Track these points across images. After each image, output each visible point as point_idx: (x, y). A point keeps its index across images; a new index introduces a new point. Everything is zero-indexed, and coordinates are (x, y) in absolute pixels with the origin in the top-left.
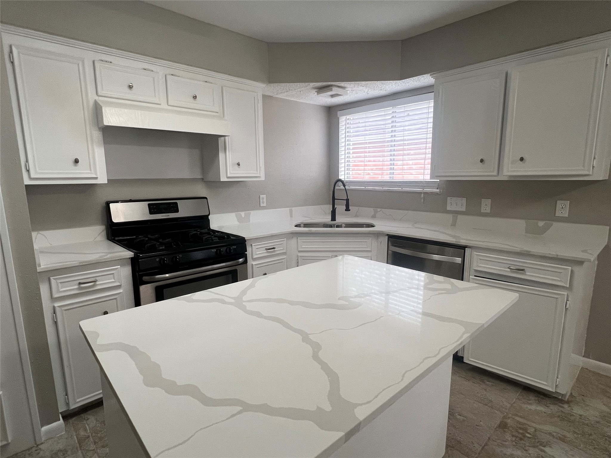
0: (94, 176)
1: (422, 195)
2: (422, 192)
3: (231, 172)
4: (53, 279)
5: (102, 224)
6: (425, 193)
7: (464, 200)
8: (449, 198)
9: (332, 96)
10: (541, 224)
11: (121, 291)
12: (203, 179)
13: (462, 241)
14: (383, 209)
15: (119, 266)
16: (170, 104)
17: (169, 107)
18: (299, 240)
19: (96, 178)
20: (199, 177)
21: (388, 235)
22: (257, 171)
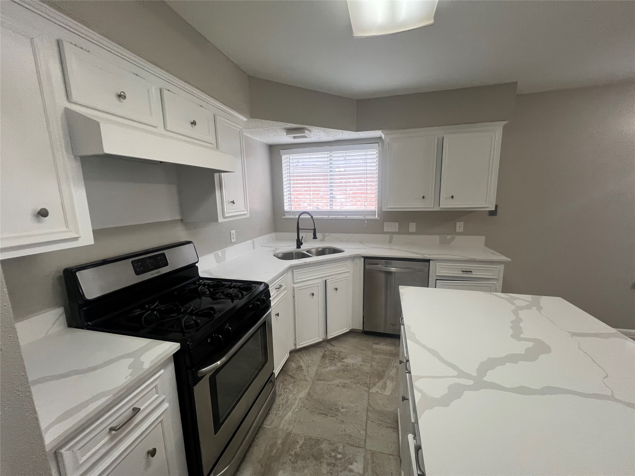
0: (76, 236)
1: (366, 221)
2: (365, 219)
3: (228, 212)
5: (57, 305)
6: (367, 220)
7: (397, 224)
8: (385, 223)
10: (449, 237)
11: (166, 405)
12: (182, 220)
14: (331, 234)
15: (162, 371)
17: (166, 132)
18: (295, 273)
19: (76, 239)
20: (178, 218)
21: (363, 257)
22: (245, 208)
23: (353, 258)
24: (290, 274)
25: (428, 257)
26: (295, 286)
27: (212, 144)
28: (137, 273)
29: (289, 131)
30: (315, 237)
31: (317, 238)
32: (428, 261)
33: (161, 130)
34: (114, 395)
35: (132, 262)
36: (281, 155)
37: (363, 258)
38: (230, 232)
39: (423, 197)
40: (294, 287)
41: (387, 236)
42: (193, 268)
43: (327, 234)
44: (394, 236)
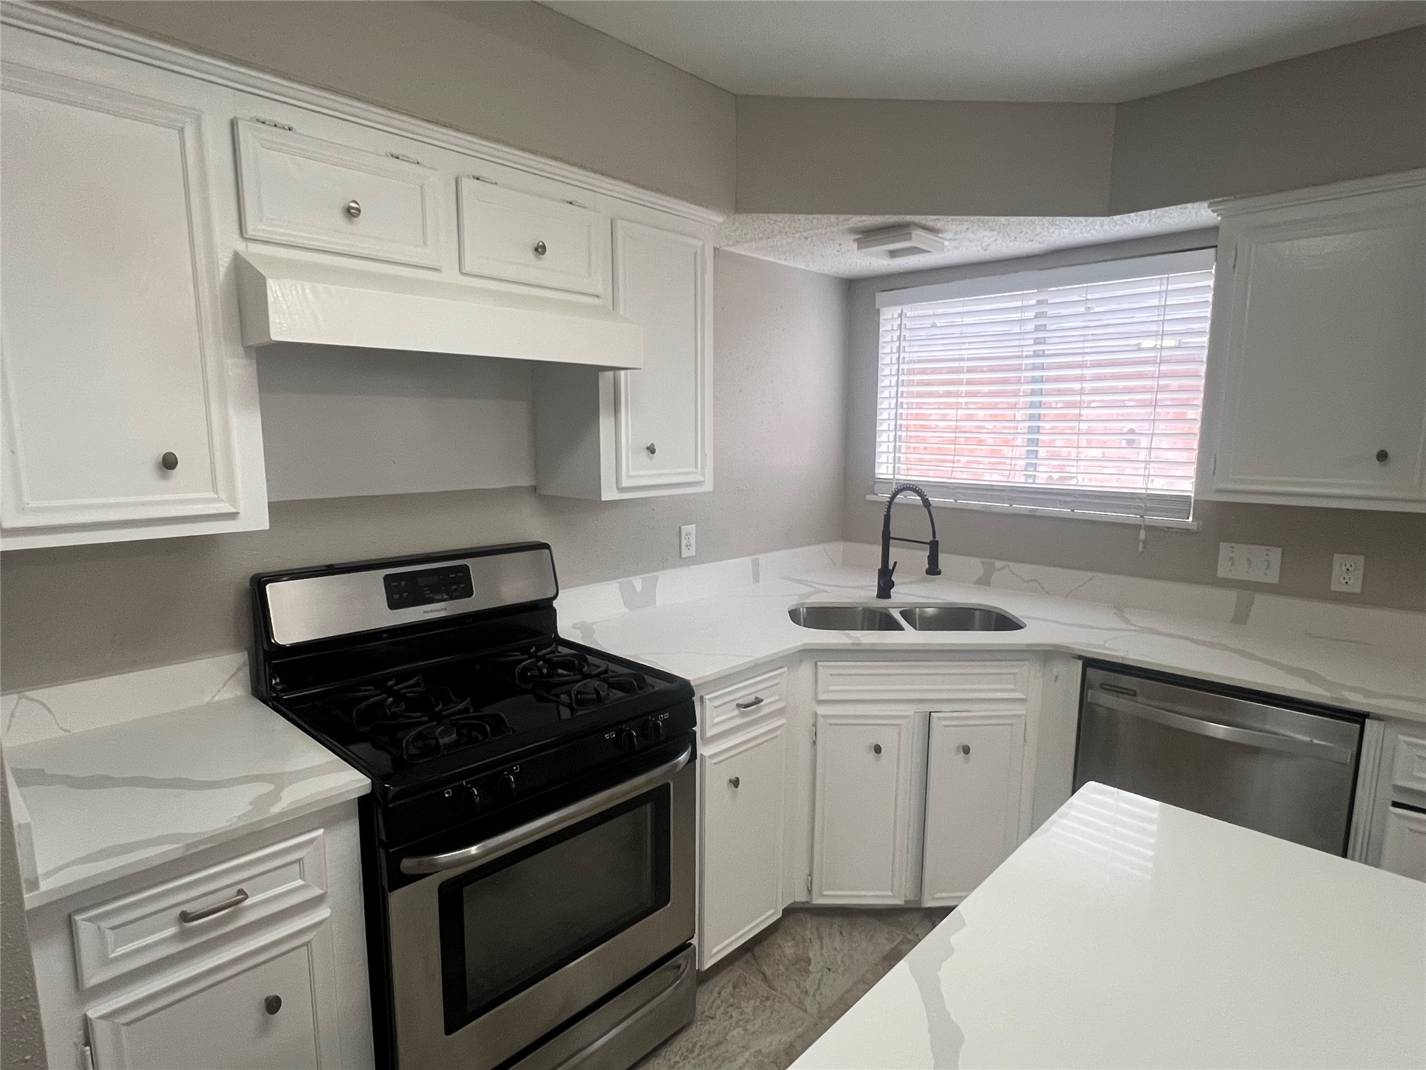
0: (228, 508)
1: (1142, 534)
2: (1140, 526)
3: (632, 473)
4: (84, 920)
5: (238, 647)
6: (1151, 529)
7: (1276, 554)
8: (1223, 545)
9: (893, 254)
11: (323, 913)
12: (534, 489)
13: (1347, 694)
14: (1012, 565)
15: (321, 832)
16: (468, 268)
17: (464, 278)
18: (821, 670)
19: (232, 516)
20: (525, 481)
21: (1080, 657)
22: (696, 467)
23: (1047, 655)
24: (805, 670)
25: (1356, 701)
26: (822, 710)
27: (597, 296)
28: (394, 604)
29: (868, 236)
30: (933, 569)
31: (939, 573)
32: (1359, 717)
33: (450, 274)
34: (188, 847)
35: (387, 579)
36: (877, 307)
37: (1080, 663)
38: (680, 528)
39: (1382, 456)
40: (816, 715)
41: (1231, 596)
42: (543, 610)
43: (999, 564)
44: (1260, 599)
